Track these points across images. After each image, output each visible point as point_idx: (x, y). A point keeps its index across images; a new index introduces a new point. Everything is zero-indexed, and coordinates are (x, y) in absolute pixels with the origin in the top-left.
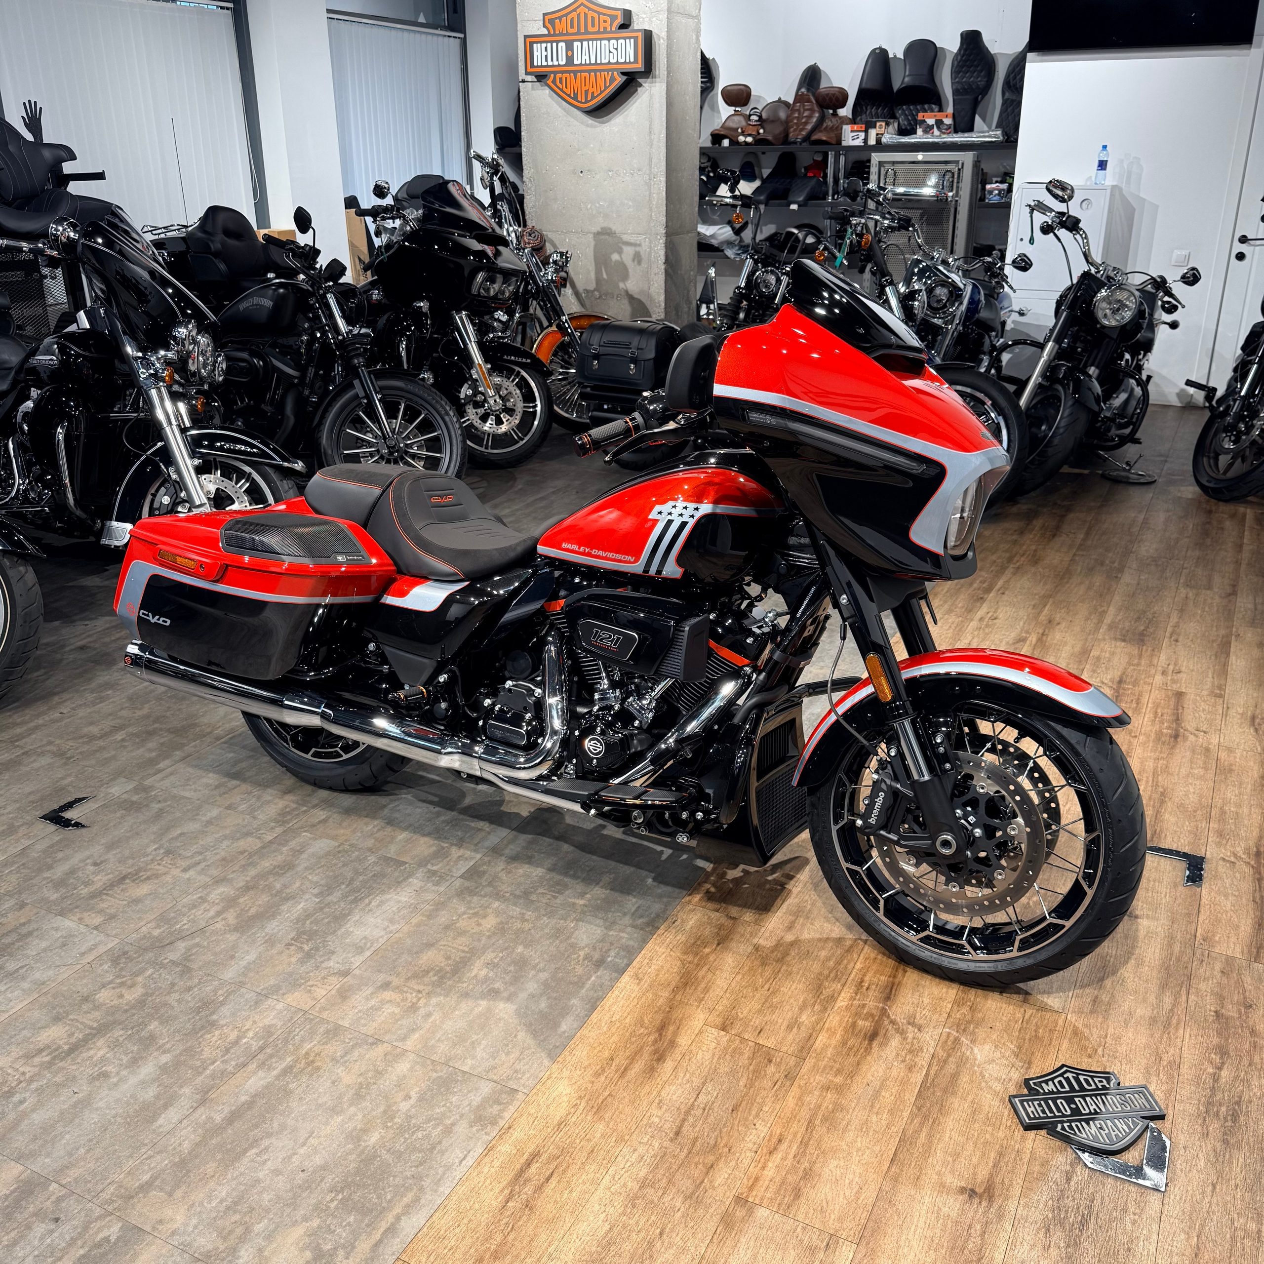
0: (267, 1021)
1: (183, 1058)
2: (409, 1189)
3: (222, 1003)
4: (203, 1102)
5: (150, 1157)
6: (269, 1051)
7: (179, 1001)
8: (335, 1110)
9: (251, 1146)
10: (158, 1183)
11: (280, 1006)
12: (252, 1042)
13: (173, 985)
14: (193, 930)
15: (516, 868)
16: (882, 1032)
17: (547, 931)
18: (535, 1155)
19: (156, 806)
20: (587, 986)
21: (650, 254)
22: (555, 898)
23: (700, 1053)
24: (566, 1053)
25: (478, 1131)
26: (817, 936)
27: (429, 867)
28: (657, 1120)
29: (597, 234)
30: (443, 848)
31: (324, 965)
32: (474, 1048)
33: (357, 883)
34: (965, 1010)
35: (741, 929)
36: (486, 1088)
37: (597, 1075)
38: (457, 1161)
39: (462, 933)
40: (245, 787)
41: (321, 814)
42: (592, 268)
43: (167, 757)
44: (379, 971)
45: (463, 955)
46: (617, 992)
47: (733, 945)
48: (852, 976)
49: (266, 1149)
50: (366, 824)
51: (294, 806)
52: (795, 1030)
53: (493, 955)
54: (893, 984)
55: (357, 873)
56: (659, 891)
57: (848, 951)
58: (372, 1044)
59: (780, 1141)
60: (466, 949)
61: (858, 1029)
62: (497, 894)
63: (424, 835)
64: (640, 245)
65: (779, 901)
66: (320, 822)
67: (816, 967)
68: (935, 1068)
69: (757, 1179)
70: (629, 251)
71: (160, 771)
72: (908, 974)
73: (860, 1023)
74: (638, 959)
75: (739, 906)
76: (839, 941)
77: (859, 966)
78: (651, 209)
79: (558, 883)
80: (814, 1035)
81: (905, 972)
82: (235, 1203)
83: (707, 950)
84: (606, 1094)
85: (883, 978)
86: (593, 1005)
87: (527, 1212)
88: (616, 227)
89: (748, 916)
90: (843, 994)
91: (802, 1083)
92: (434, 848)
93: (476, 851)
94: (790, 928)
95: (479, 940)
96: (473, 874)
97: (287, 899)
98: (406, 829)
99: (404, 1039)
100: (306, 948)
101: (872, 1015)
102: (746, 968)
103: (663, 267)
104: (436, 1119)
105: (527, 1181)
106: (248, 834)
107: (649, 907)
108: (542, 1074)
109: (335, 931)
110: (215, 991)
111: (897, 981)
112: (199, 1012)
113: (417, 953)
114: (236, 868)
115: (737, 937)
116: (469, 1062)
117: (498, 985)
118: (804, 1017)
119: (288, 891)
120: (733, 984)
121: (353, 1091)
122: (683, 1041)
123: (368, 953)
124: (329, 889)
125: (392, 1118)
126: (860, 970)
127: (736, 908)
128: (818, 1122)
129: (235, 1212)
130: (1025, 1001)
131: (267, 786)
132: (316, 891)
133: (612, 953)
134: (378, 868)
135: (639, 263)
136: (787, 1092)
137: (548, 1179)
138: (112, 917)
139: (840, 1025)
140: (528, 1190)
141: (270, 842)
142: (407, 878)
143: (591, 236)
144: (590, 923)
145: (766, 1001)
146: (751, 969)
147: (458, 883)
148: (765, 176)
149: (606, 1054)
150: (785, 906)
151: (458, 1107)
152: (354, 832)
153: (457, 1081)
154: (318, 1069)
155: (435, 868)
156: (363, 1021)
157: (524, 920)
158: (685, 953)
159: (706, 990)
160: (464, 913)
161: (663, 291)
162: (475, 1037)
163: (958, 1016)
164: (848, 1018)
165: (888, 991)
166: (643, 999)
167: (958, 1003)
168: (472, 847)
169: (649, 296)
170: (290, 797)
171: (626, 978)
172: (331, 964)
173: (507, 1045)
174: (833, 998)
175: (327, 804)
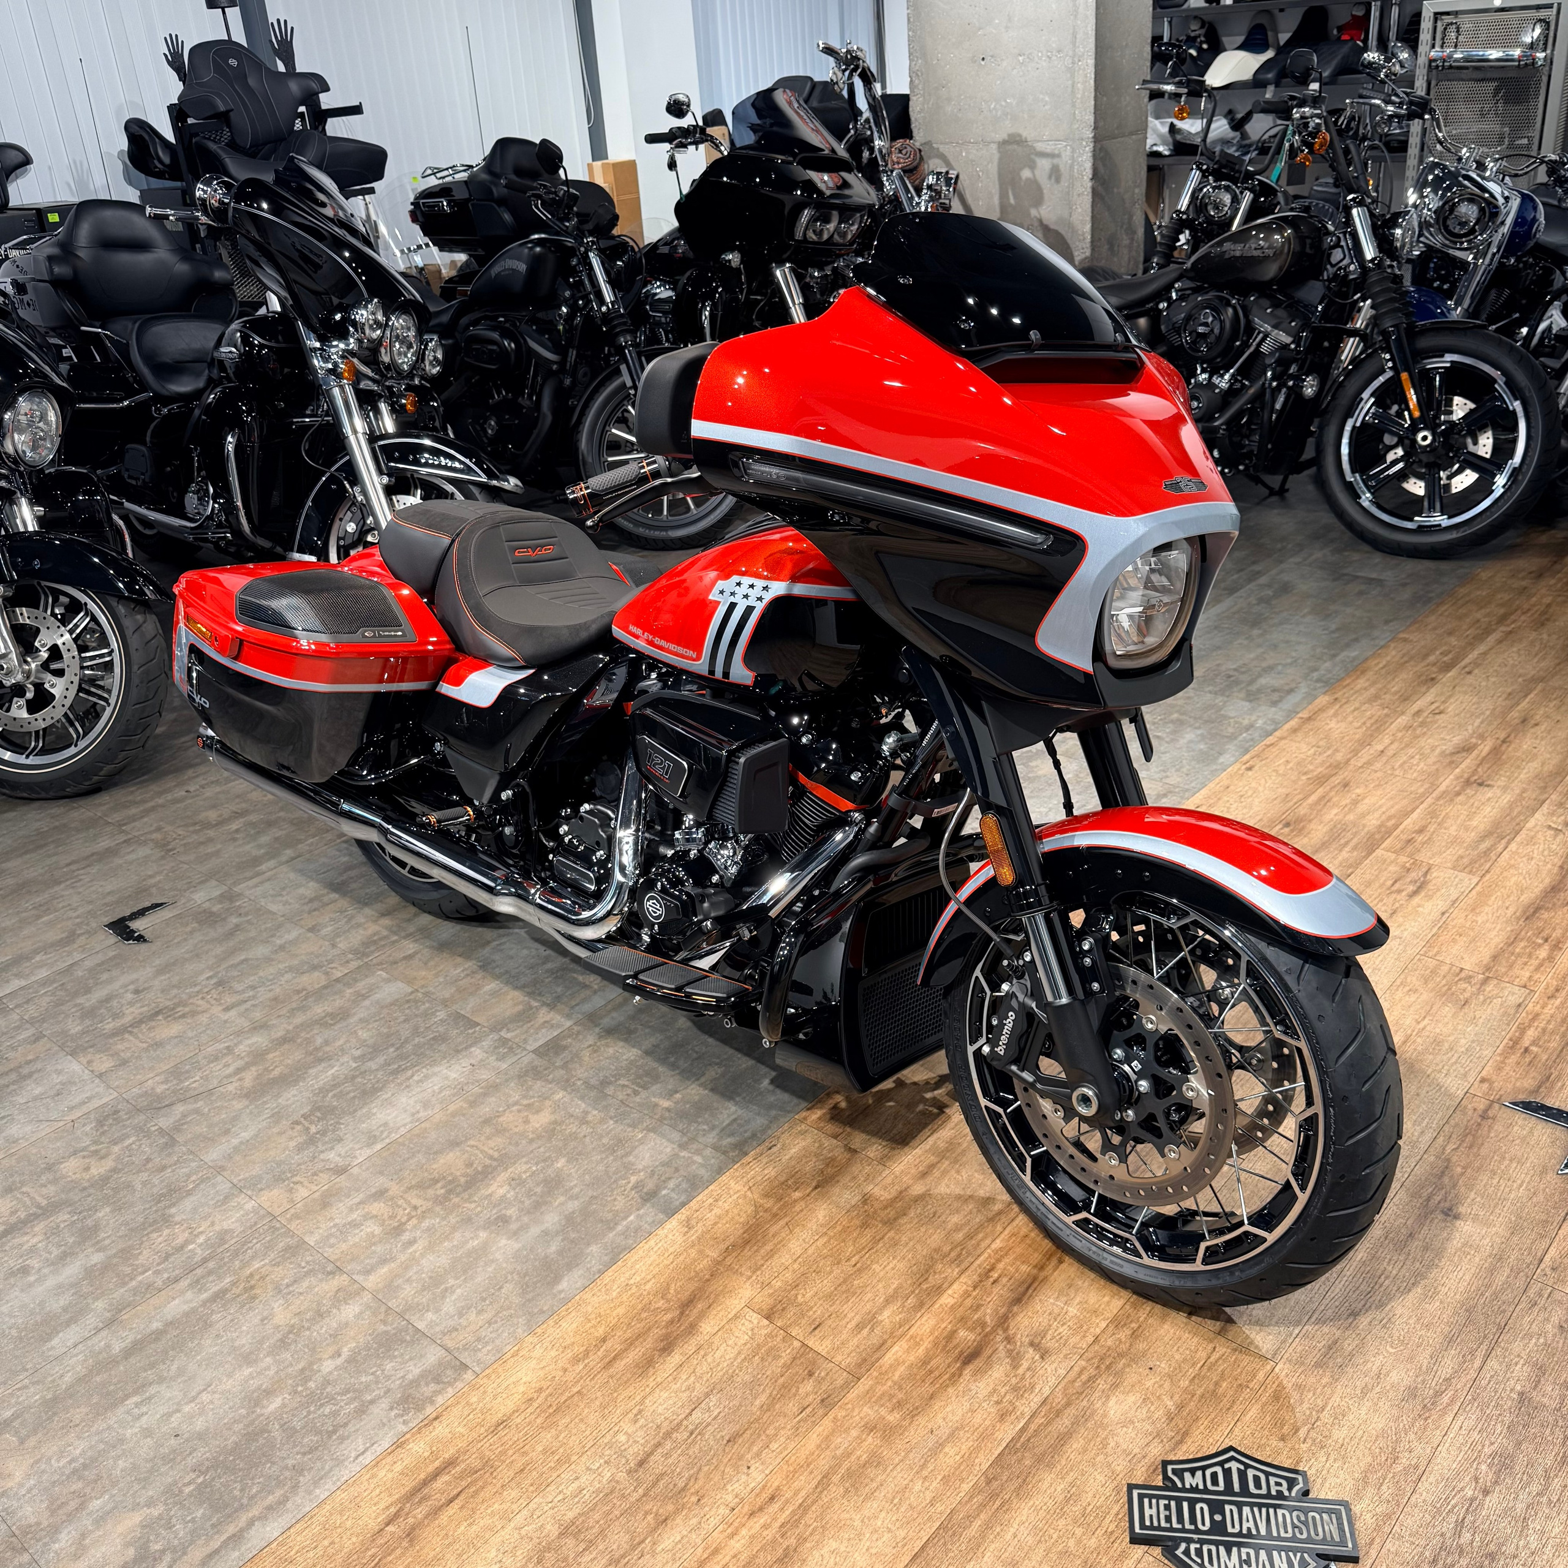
0: (226, 1225)
1: (115, 1260)
2: (280, 1484)
3: (189, 1193)
4: (109, 1323)
5: (26, 1387)
6: (211, 1265)
7: (144, 1184)
8: (248, 1359)
9: (136, 1392)
10: (16, 1424)
11: (250, 1205)
12: (199, 1251)
13: (148, 1160)
14: (201, 1090)
15: (607, 1046)
16: (988, 1352)
17: (605, 1141)
18: (451, 1463)
19: (234, 920)
20: (619, 1228)
21: (1072, 167)
22: (636, 1093)
23: (722, 1348)
24: (551, 1322)
25: (397, 1416)
26: (958, 1191)
27: (503, 1033)
28: (622, 1438)
29: (1003, 144)
30: (531, 1008)
31: (322, 1156)
32: (443, 1297)
33: (409, 1047)
34: (1124, 1334)
35: (855, 1169)
36: (433, 1356)
37: (576, 1360)
38: (353, 1455)
39: (500, 1131)
40: (343, 903)
41: (410, 947)
42: (995, 190)
43: (273, 857)
44: (381, 1173)
45: (488, 1162)
46: (652, 1243)
47: (836, 1190)
48: (982, 1258)
49: (150, 1398)
50: (456, 966)
51: (385, 933)
52: (865, 1332)
53: (524, 1167)
54: (1035, 1279)
55: (416, 1032)
56: (772, 1099)
57: (991, 1220)
58: (329, 1273)
59: (772, 1498)
60: (496, 1155)
61: (955, 1342)
62: (567, 1081)
63: (516, 988)
64: (1059, 156)
65: (927, 1132)
66: (405, 958)
67: (936, 1238)
68: (1039, 1420)
69: (716, 1551)
70: (1044, 164)
71: (258, 874)
72: (1064, 1266)
73: (962, 1333)
74: (699, 1198)
75: (868, 1133)
76: (988, 1201)
77: (997, 1244)
78: (1074, 105)
79: (648, 1074)
80: (889, 1343)
81: (1061, 1262)
82: (85, 1466)
83: (797, 1195)
84: (575, 1390)
85: (1024, 1268)
86: (615, 1256)
87: (405, 1544)
88: (1027, 133)
89: (875, 1149)
90: (955, 1286)
91: (841, 1414)
92: (520, 1007)
93: (568, 1016)
94: (924, 1175)
95: (517, 1144)
96: (553, 1048)
97: (320, 1060)
98: (497, 977)
99: (368, 1272)
100: (313, 1129)
101: (983, 1325)
102: (839, 1228)
103: (1090, 184)
104: (355, 1391)
105: (425, 1499)
106: (315, 968)
107: (748, 1122)
108: (508, 1347)
109: (355, 1111)
110: (189, 1176)
111: (1042, 1274)
112: (159, 1201)
113: (436, 1153)
114: (284, 1011)
115: (845, 1179)
116: (430, 1316)
117: (512, 1212)
118: (886, 1313)
119: (327, 1049)
120: (810, 1252)
121: (279, 1336)
122: (707, 1327)
123: (379, 1146)
124: (375, 1050)
125: (307, 1380)
126: (996, 1251)
127: (864, 1136)
128: (836, 1479)
129: (79, 1479)
130: (1221, 1333)
131: (366, 904)
132: (358, 1053)
133: (671, 1184)
134: (441, 1029)
135: (1058, 180)
136: (815, 1424)
137: (451, 1501)
138: (124, 1063)
139: (931, 1333)
140: (420, 1512)
141: (337, 980)
142: (471, 1046)
143: (994, 146)
144: (663, 1136)
145: (845, 1281)
146: (845, 1230)
147: (527, 1059)
148: (1282, 43)
149: (601, 1331)
150: (931, 1141)
151: (388, 1378)
152: (437, 975)
153: (403, 1341)
154: (254, 1298)
155: (509, 1035)
156: (332, 1241)
157: (583, 1121)
158: (766, 1195)
159: (771, 1254)
160: (516, 1103)
161: (1088, 218)
162: (451, 1282)
163: (1109, 1343)
164: (947, 1325)
165: (1021, 1289)
166: (681, 1258)
167: (1117, 1322)
168: (567, 1010)
169: (1070, 226)
170: (386, 921)
171: (673, 1223)
172: (331, 1155)
173: (484, 1300)
174: (939, 1290)
175: (424, 933)
